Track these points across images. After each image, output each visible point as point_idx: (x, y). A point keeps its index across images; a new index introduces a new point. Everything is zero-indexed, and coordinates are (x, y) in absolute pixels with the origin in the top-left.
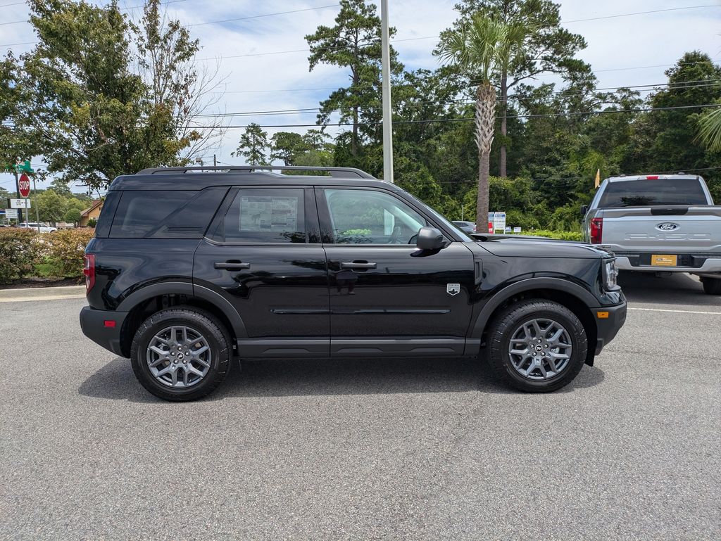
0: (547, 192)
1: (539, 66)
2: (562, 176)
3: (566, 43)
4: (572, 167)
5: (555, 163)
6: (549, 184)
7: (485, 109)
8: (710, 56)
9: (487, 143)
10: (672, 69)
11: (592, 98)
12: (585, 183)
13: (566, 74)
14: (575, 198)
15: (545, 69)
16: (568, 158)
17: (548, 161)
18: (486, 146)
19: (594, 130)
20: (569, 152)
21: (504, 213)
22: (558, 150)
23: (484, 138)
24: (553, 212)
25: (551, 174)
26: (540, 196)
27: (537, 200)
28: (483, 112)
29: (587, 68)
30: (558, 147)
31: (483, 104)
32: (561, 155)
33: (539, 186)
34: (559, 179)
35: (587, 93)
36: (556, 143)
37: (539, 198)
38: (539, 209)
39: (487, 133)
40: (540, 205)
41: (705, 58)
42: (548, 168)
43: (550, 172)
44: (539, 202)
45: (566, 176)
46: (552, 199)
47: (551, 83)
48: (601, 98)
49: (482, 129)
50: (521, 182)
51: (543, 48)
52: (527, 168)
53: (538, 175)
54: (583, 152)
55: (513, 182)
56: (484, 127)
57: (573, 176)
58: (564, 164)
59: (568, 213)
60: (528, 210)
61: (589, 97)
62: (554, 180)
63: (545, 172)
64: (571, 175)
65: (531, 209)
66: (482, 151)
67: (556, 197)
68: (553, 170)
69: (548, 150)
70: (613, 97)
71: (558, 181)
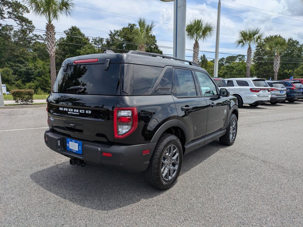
0: (20, 76)
1: (6, 16)
2: (26, 69)
3: (19, 8)
4: (31, 65)
5: (22, 63)
6: (21, 72)
7: (52, 35)
8: (80, 29)
9: (54, 52)
10: (66, 31)
11: (33, 36)
12: (38, 73)
13: (18, 22)
14: (35, 79)
15: (9, 18)
16: (28, 61)
17: (18, 61)
18: (53, 53)
19: (37, 50)
20: (28, 58)
21: (5, 85)
22: (23, 57)
23: (52, 49)
24: (25, 85)
25: (21, 68)
26: (17, 77)
27: (16, 79)
28: (50, 36)
29: (30, 22)
30: (22, 55)
31: (50, 33)
32: (24, 59)
33: (16, 73)
34: (26, 70)
35: (29, 33)
36: (20, 53)
37: (17, 79)
38: (18, 83)
39: (53, 47)
40: (18, 82)
41: (78, 30)
42: (19, 65)
43: (21, 67)
44: (17, 80)
45: (29, 69)
46: (23, 79)
47: (11, 25)
48: (36, 37)
49: (51, 45)
50: (7, 71)
51: (7, 7)
52: (8, 64)
53: (14, 67)
54: (34, 59)
55: (3, 70)
56: (52, 44)
57: (32, 69)
58: (26, 64)
59: (33, 86)
60: (12, 84)
61: (31, 35)
62: (23, 70)
63: (18, 66)
64: (31, 69)
65: (14, 84)
66: (52, 55)
67: (25, 78)
68: (21, 66)
69: (17, 56)
70: (41, 37)
71: (25, 71)
